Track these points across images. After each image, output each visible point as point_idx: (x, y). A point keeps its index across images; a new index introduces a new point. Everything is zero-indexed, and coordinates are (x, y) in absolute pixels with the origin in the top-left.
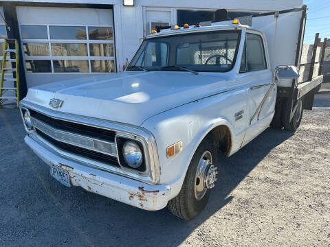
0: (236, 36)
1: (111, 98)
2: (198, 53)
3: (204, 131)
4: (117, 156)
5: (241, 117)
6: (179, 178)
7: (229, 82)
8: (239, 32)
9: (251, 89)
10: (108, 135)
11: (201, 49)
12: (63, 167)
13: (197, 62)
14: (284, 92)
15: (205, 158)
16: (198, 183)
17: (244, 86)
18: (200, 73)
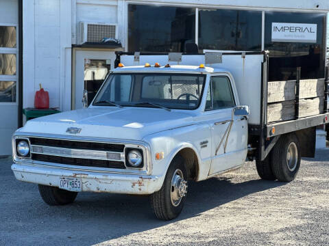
0: (201, 79)
1: (121, 126)
2: (168, 86)
3: (176, 149)
4: (124, 161)
5: (206, 146)
6: (162, 175)
7: (195, 118)
8: (205, 76)
9: (215, 124)
10: (119, 148)
11: (171, 82)
12: (77, 176)
13: (167, 96)
14: (256, 129)
15: (177, 174)
16: (173, 190)
17: (209, 121)
18: (172, 110)
